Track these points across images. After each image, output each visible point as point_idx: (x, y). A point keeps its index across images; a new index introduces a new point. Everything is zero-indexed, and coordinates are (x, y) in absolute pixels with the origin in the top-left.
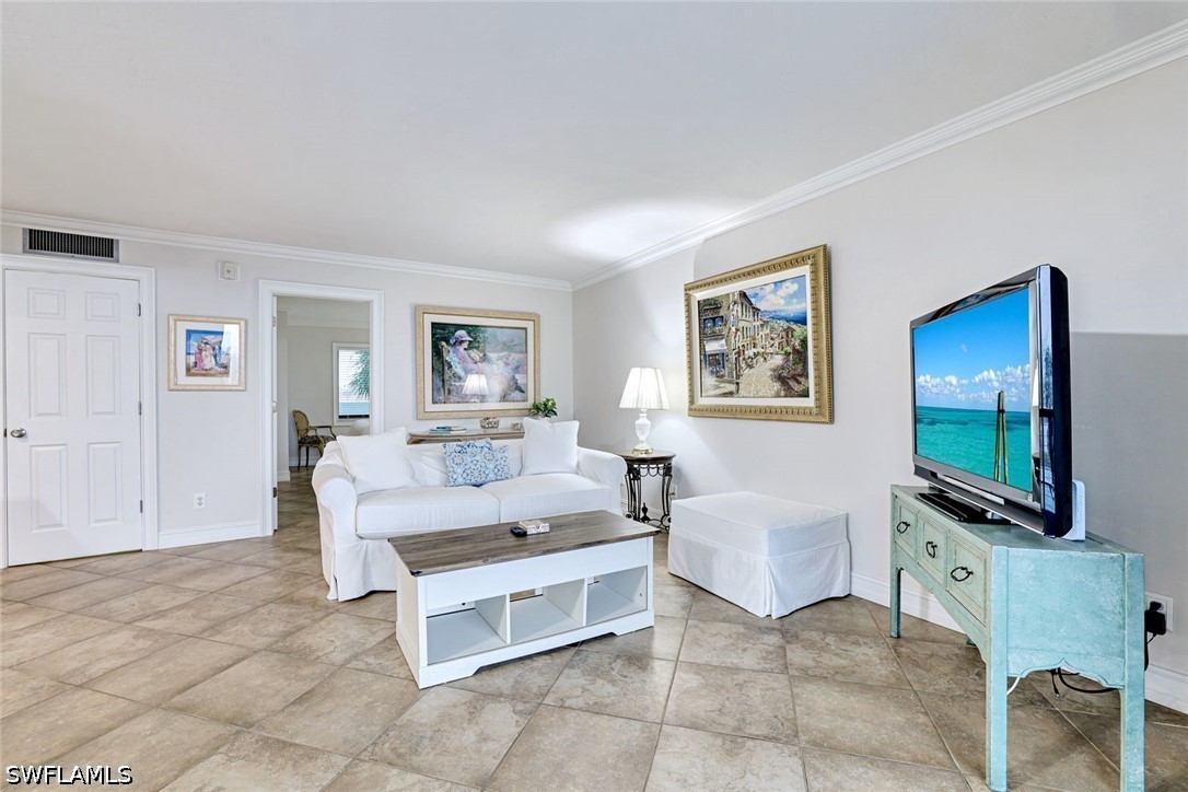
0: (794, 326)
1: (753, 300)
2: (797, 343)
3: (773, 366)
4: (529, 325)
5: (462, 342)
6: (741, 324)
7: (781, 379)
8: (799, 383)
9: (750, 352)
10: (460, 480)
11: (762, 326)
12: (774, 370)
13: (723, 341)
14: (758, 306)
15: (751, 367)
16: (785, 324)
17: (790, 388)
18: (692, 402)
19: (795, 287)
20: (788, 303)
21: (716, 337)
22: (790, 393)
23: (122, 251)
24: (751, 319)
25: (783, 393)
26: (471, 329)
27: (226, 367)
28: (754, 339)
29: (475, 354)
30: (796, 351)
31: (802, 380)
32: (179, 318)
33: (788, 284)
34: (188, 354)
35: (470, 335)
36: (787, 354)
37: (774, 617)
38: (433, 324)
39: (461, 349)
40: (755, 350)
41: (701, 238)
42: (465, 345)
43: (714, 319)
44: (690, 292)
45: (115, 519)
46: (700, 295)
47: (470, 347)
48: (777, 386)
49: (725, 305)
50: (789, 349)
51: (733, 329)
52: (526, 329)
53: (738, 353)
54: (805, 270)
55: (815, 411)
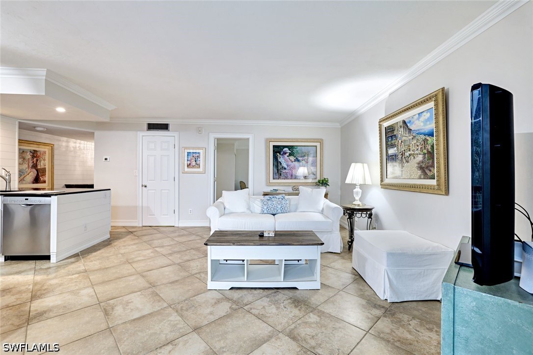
0: (428, 138)
1: (408, 125)
2: (429, 147)
3: (418, 161)
4: (318, 144)
5: (286, 153)
6: (404, 138)
7: (421, 168)
8: (430, 171)
9: (407, 154)
10: (265, 212)
11: (413, 138)
12: (418, 164)
13: (396, 148)
14: (411, 128)
15: (407, 162)
16: (423, 137)
17: (426, 174)
18: (382, 181)
19: (428, 115)
20: (425, 124)
21: (393, 146)
22: (426, 177)
23: (170, 127)
24: (408, 135)
25: (422, 177)
26: (291, 148)
27: (199, 165)
28: (409, 146)
29: (292, 158)
30: (429, 152)
31: (432, 169)
32: (186, 148)
33: (425, 114)
34: (188, 160)
35: (290, 150)
36: (424, 154)
37: (389, 301)
38: (273, 146)
39: (286, 156)
40: (410, 153)
41: (387, 94)
42: (288, 154)
43: (392, 136)
44: (381, 123)
45: (167, 215)
46: (386, 124)
47: (290, 155)
48: (419, 172)
49: (396, 128)
50: (425, 151)
51: (400, 142)
52: (316, 146)
53: (402, 154)
54: (431, 104)
55: (436, 187)
